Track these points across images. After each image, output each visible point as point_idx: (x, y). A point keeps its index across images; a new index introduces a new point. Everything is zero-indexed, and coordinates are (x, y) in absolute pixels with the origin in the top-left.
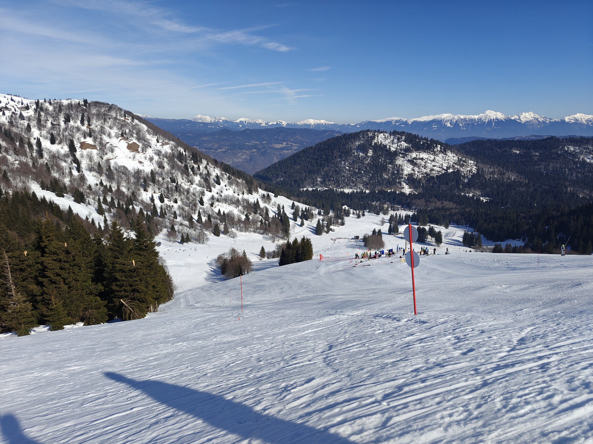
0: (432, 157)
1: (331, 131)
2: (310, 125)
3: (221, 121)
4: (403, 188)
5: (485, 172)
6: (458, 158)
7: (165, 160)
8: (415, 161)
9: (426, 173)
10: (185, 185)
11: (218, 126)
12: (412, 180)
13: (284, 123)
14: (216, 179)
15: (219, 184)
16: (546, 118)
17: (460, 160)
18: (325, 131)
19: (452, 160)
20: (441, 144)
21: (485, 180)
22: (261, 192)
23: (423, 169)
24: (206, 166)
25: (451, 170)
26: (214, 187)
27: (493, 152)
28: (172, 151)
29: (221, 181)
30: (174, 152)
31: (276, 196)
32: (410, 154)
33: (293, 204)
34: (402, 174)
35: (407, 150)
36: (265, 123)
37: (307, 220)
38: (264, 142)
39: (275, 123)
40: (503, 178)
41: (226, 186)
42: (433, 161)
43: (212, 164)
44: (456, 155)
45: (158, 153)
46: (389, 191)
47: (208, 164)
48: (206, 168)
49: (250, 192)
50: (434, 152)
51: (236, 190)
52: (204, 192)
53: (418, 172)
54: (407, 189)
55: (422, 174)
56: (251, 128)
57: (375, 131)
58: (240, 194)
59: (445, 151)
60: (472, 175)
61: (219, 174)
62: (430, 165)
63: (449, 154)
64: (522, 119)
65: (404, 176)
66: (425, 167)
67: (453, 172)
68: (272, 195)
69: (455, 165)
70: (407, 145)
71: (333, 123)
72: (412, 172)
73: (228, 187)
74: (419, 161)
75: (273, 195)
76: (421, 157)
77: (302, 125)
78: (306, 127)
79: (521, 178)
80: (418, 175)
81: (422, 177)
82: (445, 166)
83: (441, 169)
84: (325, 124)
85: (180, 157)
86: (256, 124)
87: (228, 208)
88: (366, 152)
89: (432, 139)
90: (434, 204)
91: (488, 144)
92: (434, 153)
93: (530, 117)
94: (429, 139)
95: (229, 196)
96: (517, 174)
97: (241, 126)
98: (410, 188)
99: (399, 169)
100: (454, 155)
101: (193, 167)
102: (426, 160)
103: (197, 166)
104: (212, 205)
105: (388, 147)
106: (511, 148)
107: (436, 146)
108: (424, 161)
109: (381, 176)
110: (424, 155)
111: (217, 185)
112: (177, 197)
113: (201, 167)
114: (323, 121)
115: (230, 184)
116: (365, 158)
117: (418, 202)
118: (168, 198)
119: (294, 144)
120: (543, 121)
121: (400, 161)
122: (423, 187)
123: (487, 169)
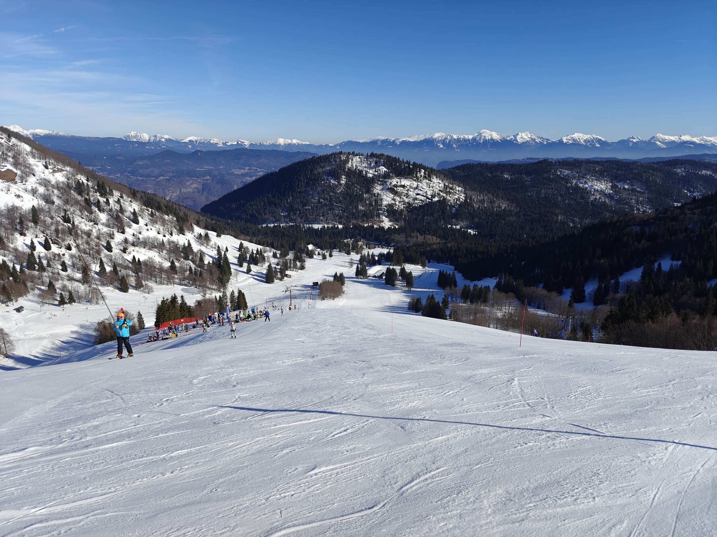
0: (415, 184)
1: (304, 153)
2: (279, 145)
3: (163, 140)
4: (382, 221)
5: (474, 201)
6: (444, 184)
7: (56, 191)
8: (395, 189)
9: (408, 203)
10: (84, 225)
11: (160, 147)
12: (393, 212)
13: (247, 143)
14: (132, 217)
15: (137, 222)
16: (542, 138)
17: (446, 187)
18: (298, 153)
19: (437, 187)
20: (425, 169)
21: (474, 209)
22: (198, 230)
23: (405, 198)
24: (119, 200)
25: (436, 199)
26: (130, 226)
27: (484, 178)
28: (68, 179)
29: (140, 219)
30: (70, 181)
31: (218, 236)
32: (390, 181)
33: (241, 244)
34: (381, 205)
35: (386, 176)
36: (223, 143)
37: (256, 264)
38: (221, 167)
39: (236, 143)
40: (492, 206)
41: (146, 225)
42: (417, 188)
43: (129, 197)
44: (443, 181)
45: (45, 183)
46: (366, 225)
47: (122, 197)
48: (118, 202)
49: (181, 232)
50: (418, 178)
51: (161, 230)
52: (113, 235)
53: (400, 202)
54: (386, 223)
55: (404, 204)
56: (204, 150)
57: (349, 154)
58: (166, 235)
59: (430, 176)
60: (459, 205)
61: (137, 210)
62: (412, 193)
63: (435, 180)
64: (518, 140)
65: (383, 207)
66: (407, 196)
67: (439, 201)
68: (212, 234)
69: (440, 192)
70: (386, 170)
71: (307, 143)
72: (393, 202)
73: (149, 227)
74: (400, 189)
75: (215, 234)
76: (403, 183)
77: (269, 146)
78: (275, 149)
79: (511, 206)
80: (399, 206)
81: (404, 207)
82: (429, 193)
83: (425, 198)
84: (298, 144)
85: (80, 188)
86: (209, 143)
87: (147, 254)
88: (338, 179)
89: (414, 163)
90: (415, 239)
91: (479, 169)
92: (417, 180)
93: (527, 138)
94: (412, 163)
95: (149, 238)
96: (508, 202)
97: (190, 146)
98: (390, 221)
99: (378, 199)
100: (440, 181)
101: (99, 201)
102: (408, 187)
103: (105, 200)
104: (124, 251)
105: (364, 173)
106: (503, 172)
107: (420, 171)
108: (406, 189)
109: (357, 208)
110: (405, 182)
111: (134, 224)
112: (72, 242)
113: (111, 201)
114: (295, 141)
115: (154, 221)
116: (336, 186)
117: (397, 237)
118: (57, 244)
119: (259, 170)
120: (540, 142)
121: (377, 189)
122: (405, 220)
123: (476, 197)
